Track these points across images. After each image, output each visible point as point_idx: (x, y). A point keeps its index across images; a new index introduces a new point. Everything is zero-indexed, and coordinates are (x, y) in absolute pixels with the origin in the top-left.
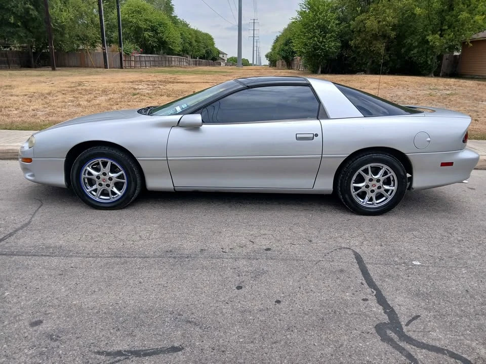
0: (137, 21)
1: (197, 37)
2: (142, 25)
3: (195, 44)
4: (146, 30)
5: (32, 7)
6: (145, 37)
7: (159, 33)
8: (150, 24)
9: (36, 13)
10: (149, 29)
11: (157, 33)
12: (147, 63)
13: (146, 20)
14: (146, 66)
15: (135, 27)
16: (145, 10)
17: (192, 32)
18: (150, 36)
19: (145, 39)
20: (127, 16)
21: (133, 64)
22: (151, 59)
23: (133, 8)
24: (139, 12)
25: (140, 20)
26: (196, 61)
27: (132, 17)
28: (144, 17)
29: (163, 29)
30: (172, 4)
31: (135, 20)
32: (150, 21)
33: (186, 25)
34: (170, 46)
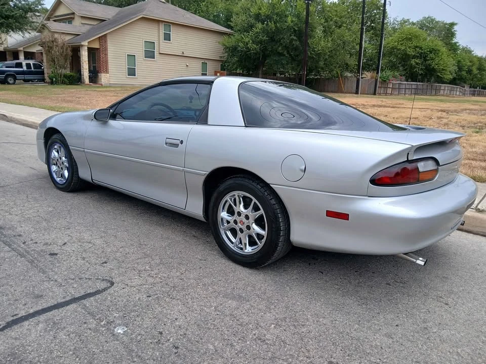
0: (406, 48)
1: (481, 64)
2: (411, 52)
3: (475, 71)
4: (414, 57)
5: (295, 38)
6: (412, 64)
7: (429, 60)
8: (420, 51)
9: (298, 43)
10: (418, 56)
11: (426, 60)
12: (407, 90)
13: (417, 47)
14: (405, 94)
15: (402, 54)
16: (417, 37)
17: (475, 60)
18: (417, 64)
19: (411, 66)
20: (396, 44)
21: (389, 91)
22: (413, 87)
23: (404, 35)
24: (410, 39)
25: (410, 47)
26: (475, 91)
27: (401, 44)
28: (415, 44)
29: (434, 56)
30: (455, 29)
31: (403, 48)
32: (421, 48)
33: (470, 52)
34: (439, 74)
